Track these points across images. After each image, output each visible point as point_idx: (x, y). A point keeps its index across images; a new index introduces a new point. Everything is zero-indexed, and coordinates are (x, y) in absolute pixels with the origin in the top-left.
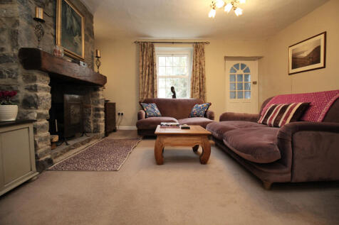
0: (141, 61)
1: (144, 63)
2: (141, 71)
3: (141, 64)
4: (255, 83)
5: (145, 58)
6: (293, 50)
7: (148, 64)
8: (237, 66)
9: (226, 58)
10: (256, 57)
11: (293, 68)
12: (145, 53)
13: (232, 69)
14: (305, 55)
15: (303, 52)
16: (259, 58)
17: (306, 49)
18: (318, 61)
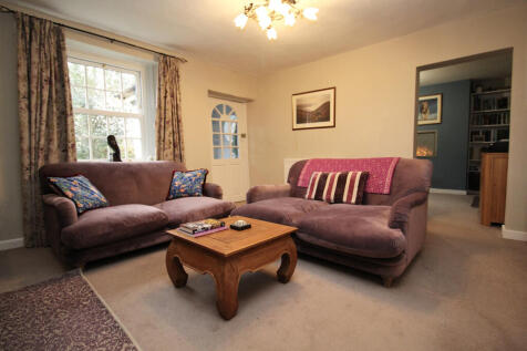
0: (23, 63)
1: (35, 72)
2: (23, 89)
3: (23, 71)
4: (243, 136)
5: (35, 58)
6: (298, 100)
7: (46, 74)
8: (220, 107)
9: (212, 94)
10: (244, 99)
11: (298, 122)
12: (35, 45)
13: (214, 112)
14: (312, 109)
15: (310, 105)
16: (249, 101)
17: (313, 103)
18: (328, 119)
